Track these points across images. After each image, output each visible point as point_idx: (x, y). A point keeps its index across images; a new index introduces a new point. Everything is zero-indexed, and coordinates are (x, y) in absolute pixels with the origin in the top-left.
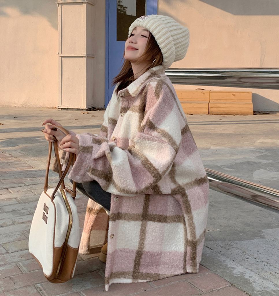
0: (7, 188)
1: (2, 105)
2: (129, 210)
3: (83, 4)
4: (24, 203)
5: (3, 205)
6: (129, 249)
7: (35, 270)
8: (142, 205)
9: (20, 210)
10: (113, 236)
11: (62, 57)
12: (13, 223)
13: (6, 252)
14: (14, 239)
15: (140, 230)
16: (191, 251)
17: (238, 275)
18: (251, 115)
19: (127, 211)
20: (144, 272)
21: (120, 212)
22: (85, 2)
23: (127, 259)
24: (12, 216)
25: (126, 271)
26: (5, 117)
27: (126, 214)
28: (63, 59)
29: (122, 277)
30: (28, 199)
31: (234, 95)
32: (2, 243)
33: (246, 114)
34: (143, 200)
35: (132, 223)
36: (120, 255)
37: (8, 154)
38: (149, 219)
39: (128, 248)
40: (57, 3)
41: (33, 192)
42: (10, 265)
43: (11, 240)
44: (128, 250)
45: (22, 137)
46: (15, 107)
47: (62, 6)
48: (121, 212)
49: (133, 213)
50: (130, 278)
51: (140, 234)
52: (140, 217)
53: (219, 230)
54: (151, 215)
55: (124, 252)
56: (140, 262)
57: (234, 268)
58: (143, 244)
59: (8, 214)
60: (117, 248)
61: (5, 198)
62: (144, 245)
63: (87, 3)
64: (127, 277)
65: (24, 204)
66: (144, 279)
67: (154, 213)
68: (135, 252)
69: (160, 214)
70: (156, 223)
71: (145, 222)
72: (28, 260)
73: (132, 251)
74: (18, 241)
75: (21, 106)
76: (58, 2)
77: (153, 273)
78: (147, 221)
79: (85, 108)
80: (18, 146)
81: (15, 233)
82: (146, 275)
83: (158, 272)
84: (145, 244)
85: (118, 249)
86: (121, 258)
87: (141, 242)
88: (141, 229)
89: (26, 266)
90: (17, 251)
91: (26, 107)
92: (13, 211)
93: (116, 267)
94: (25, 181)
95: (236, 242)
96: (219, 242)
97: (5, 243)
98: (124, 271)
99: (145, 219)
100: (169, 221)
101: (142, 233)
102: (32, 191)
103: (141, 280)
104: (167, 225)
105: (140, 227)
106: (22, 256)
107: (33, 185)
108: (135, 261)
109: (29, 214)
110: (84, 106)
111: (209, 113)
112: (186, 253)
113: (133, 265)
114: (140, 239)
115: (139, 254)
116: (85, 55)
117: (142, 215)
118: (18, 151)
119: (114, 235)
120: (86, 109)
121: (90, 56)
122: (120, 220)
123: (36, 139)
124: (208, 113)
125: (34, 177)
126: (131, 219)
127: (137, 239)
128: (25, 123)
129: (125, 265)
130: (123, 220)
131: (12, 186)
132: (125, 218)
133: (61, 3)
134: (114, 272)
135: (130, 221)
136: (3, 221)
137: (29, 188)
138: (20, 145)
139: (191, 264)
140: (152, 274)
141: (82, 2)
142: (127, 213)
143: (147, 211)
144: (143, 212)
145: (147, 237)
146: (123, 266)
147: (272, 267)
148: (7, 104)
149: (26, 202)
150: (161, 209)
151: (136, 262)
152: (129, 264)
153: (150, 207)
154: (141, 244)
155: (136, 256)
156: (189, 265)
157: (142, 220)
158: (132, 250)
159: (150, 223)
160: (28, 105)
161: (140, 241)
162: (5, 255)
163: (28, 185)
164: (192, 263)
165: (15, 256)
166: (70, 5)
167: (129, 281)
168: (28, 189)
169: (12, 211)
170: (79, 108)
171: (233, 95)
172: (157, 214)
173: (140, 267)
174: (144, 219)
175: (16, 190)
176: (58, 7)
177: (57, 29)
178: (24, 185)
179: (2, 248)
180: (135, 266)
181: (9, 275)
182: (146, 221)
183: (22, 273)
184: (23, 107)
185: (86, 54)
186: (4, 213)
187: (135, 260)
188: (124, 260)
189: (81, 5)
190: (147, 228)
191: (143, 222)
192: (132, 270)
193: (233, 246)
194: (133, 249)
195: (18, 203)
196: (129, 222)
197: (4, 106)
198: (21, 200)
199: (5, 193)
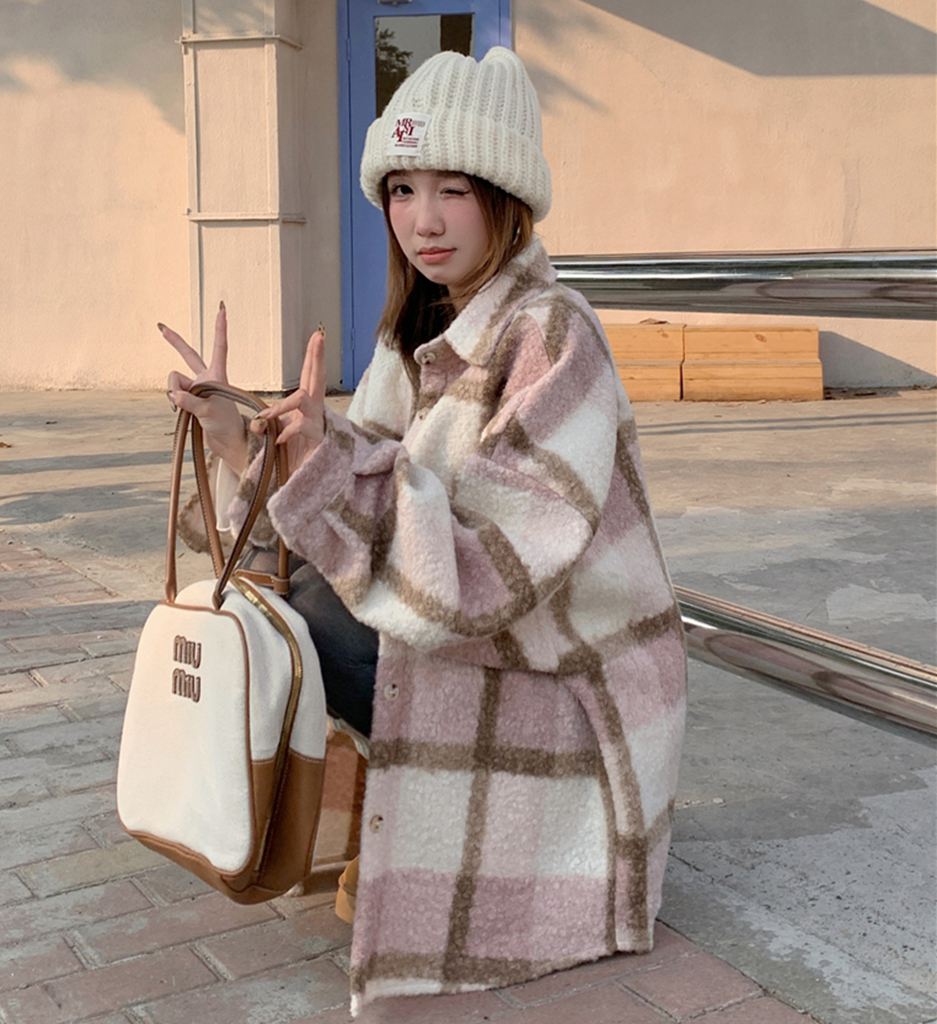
0: (28, 670)
1: (6, 386)
2: (433, 733)
3: (266, 46)
4: (84, 719)
5: (15, 730)
6: (432, 870)
7: (124, 957)
8: (474, 713)
9: (72, 747)
10: (378, 823)
11: (199, 222)
12: (49, 790)
13: (28, 894)
14: (55, 847)
15: (467, 803)
16: (632, 874)
17: (786, 959)
18: (816, 400)
19: (427, 736)
20: (482, 956)
21: (405, 736)
22: (273, 39)
23: (426, 910)
24: (46, 767)
25: (424, 951)
26: (15, 424)
27: (424, 744)
28: (204, 228)
29: (409, 972)
30: (97, 704)
31: (762, 339)
32: (14, 863)
33: (802, 398)
34: (477, 698)
35: (445, 777)
36: (403, 892)
37: (29, 548)
38: (495, 765)
39: (429, 867)
40: (180, 41)
41: (112, 683)
42: (45, 942)
43: (46, 851)
44: (428, 877)
45: (73, 487)
46: (48, 390)
47: (198, 53)
48: (407, 738)
49: (445, 740)
50: (435, 979)
51: (469, 817)
52: (469, 755)
53: (721, 801)
54: (505, 749)
55: (417, 881)
56: (468, 919)
57: (771, 936)
58: (476, 853)
59: (33, 760)
60: (394, 866)
61: (21, 704)
62: (480, 854)
63: (280, 40)
64: (425, 974)
65: (85, 725)
66: (480, 980)
67: (514, 744)
68: (452, 882)
69: (533, 747)
70: (519, 778)
71: (484, 774)
72: (101, 920)
73: (444, 879)
74: (66, 855)
75: (68, 387)
76: (184, 38)
77: (511, 959)
78: (490, 771)
79: (279, 388)
80: (60, 517)
81: (55, 827)
82: (486, 966)
83: (528, 953)
84: (483, 853)
85: (394, 871)
86: (404, 903)
87: (472, 845)
88: (472, 800)
89: (95, 943)
90: (67, 892)
91: (84, 390)
92: (51, 748)
93: (387, 933)
94: (86, 641)
95: (776, 842)
96: (724, 842)
97: (24, 865)
98: (415, 950)
99: (486, 763)
100: (560, 771)
101: (475, 815)
102: (112, 677)
103: (471, 983)
104: (553, 784)
105: (469, 793)
106: (81, 909)
107: (112, 655)
108: (452, 917)
109: (101, 761)
110: (277, 385)
111: (682, 397)
112: (612, 882)
113: (446, 930)
114: (467, 833)
115: (466, 887)
116: (276, 217)
117: (476, 750)
118: (62, 535)
119: (380, 819)
120: (281, 392)
121: (293, 221)
122: (404, 767)
123: (121, 492)
124: (678, 396)
125: (115, 629)
126: (441, 763)
127: (460, 836)
128: (82, 441)
129: (419, 929)
130: (412, 767)
131: (45, 661)
132: (421, 759)
133: (196, 43)
134: (380, 954)
135: (436, 769)
136: (17, 786)
137: (102, 665)
138: (66, 515)
139: (630, 922)
140: (506, 960)
141: (263, 39)
142: (428, 740)
143: (492, 736)
144: (479, 739)
145: (489, 828)
146: (411, 933)
147: (894, 926)
148: (23, 382)
149: (92, 718)
150: (536, 730)
151: (457, 922)
152: (434, 928)
153: (500, 721)
154: (472, 852)
155: (455, 896)
156: (625, 925)
157: (474, 769)
158: (443, 875)
159: (499, 780)
160: (93, 382)
161: (469, 840)
162: (25, 907)
163: (96, 657)
164: (632, 917)
165: (57, 909)
166: (222, 48)
167: (434, 987)
168: (98, 671)
169: (44, 751)
170: (261, 389)
171: (757, 336)
172: (523, 745)
173: (467, 937)
174: (483, 764)
175: (57, 673)
176: (185, 57)
177: (182, 129)
178: (83, 656)
179: (15, 882)
180: (452, 934)
181: (40, 978)
182: (487, 770)
183: (84, 969)
184: (74, 390)
185: (279, 214)
186: (20, 756)
187: (452, 910)
188: (417, 911)
189: (261, 49)
190: (489, 795)
191: (477, 777)
192: (442, 948)
193: (766, 858)
194: (444, 871)
195: (62, 719)
196: (432, 773)
197: (12, 387)
198: (75, 709)
199: (21, 686)
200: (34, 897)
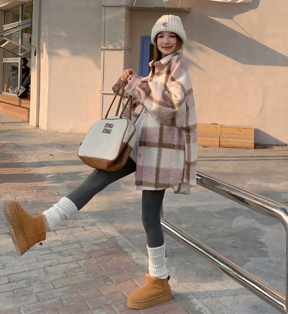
0: (55, 230)
4: (67, 244)
5: (52, 246)
9: (63, 251)
10: (140, 156)
12: (58, 262)
13: (53, 288)
14: (59, 277)
16: (187, 168)
18: (252, 149)
20: (162, 183)
24: (58, 256)
28: (104, 95)
30: (69, 241)
32: (51, 280)
34: (158, 134)
41: (73, 235)
42: (56, 299)
43: (57, 277)
44: (151, 168)
48: (146, 141)
50: (154, 187)
54: (165, 144)
56: (159, 176)
58: (159, 163)
59: (56, 254)
61: (53, 240)
65: (66, 246)
69: (170, 143)
70: (168, 149)
72: (68, 294)
73: (154, 168)
74: (62, 279)
78: (162, 148)
81: (59, 272)
82: (162, 185)
84: (161, 163)
87: (158, 161)
88: (158, 153)
89: (66, 300)
90: (61, 288)
92: (59, 252)
94: (68, 223)
97: (53, 281)
100: (176, 148)
101: (159, 156)
102: (73, 233)
103: (160, 188)
106: (63, 292)
107: (73, 228)
109: (70, 256)
112: (184, 169)
114: (157, 159)
115: (158, 170)
117: (159, 144)
125: (75, 220)
126: (151, 146)
131: (59, 229)
136: (51, 261)
137: (71, 230)
143: (162, 141)
144: (159, 142)
145: (162, 159)
149: (68, 244)
150: (170, 140)
151: (157, 176)
153: (164, 138)
155: (156, 171)
157: (158, 147)
159: (164, 149)
162: (52, 291)
163: (70, 228)
164: (187, 177)
165: (59, 292)
167: (153, 189)
168: (70, 232)
169: (58, 252)
171: (239, 130)
172: (168, 143)
173: (159, 179)
174: (160, 147)
175: (61, 232)
178: (67, 227)
179: (51, 285)
180: (156, 179)
181: (55, 307)
183: (63, 305)
186: (52, 253)
187: (156, 174)
190: (162, 152)
194: (154, 166)
195: (62, 244)
196: (150, 148)
198: (65, 242)
199: (54, 235)
200: (54, 288)
